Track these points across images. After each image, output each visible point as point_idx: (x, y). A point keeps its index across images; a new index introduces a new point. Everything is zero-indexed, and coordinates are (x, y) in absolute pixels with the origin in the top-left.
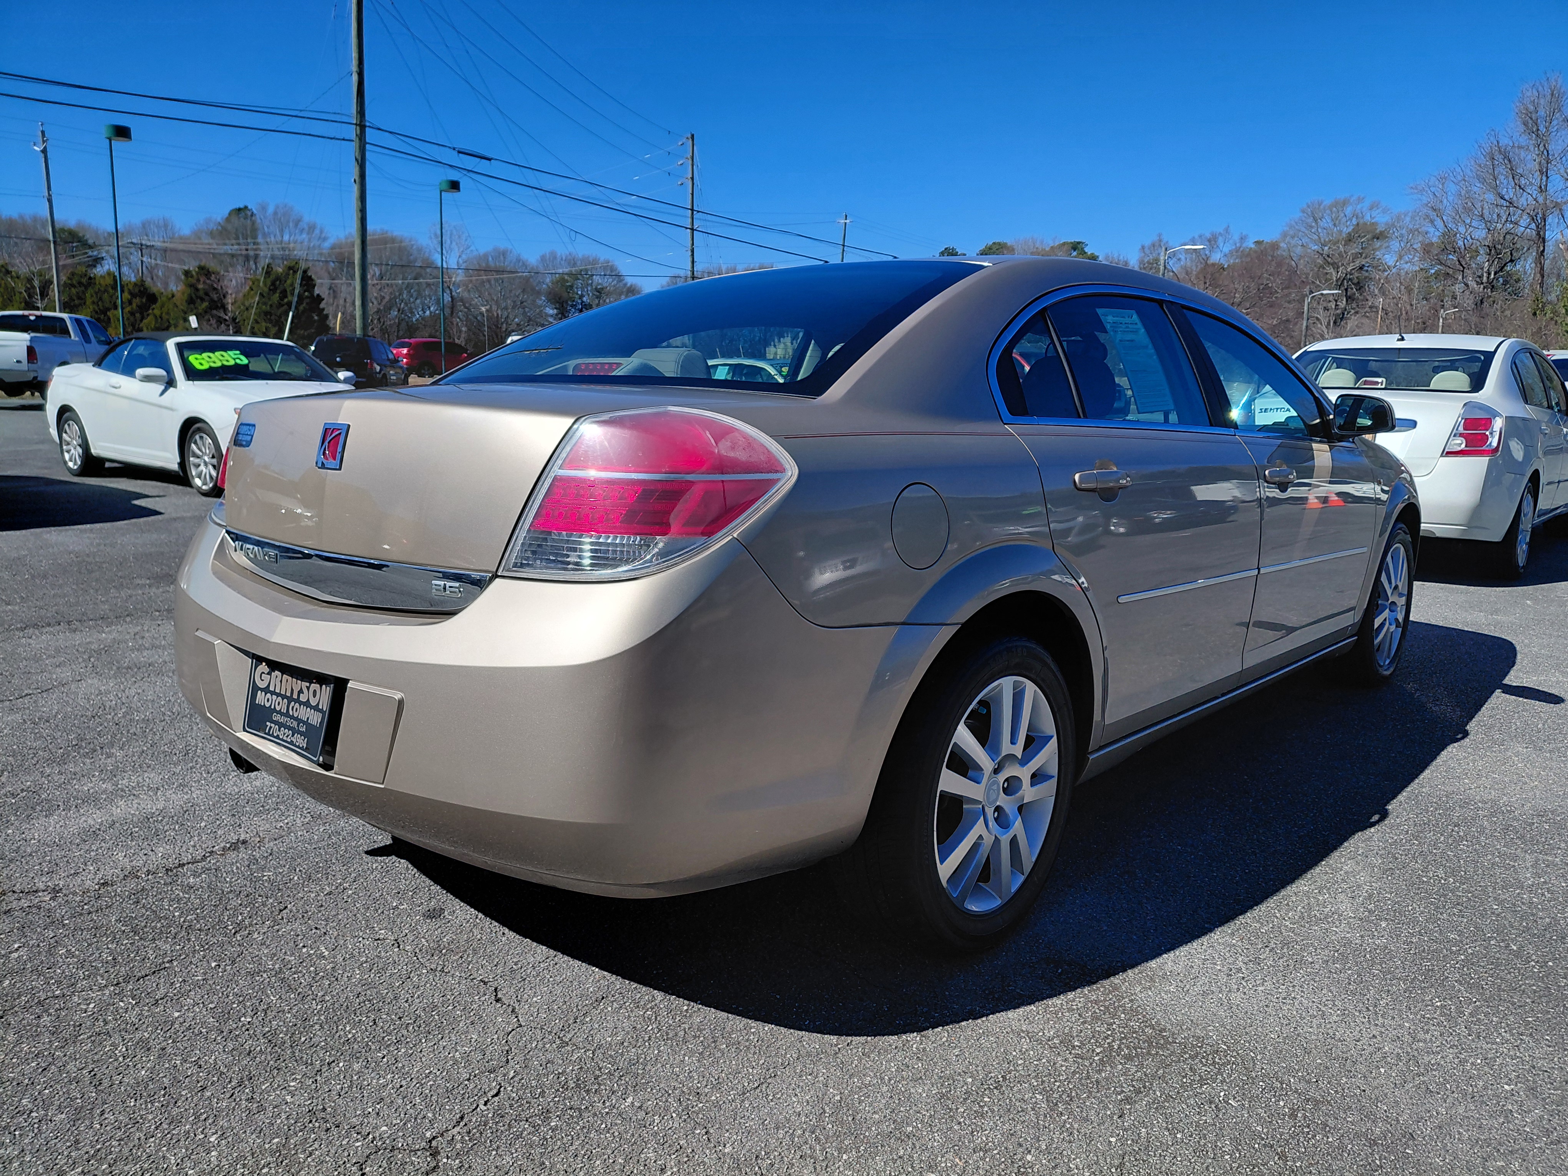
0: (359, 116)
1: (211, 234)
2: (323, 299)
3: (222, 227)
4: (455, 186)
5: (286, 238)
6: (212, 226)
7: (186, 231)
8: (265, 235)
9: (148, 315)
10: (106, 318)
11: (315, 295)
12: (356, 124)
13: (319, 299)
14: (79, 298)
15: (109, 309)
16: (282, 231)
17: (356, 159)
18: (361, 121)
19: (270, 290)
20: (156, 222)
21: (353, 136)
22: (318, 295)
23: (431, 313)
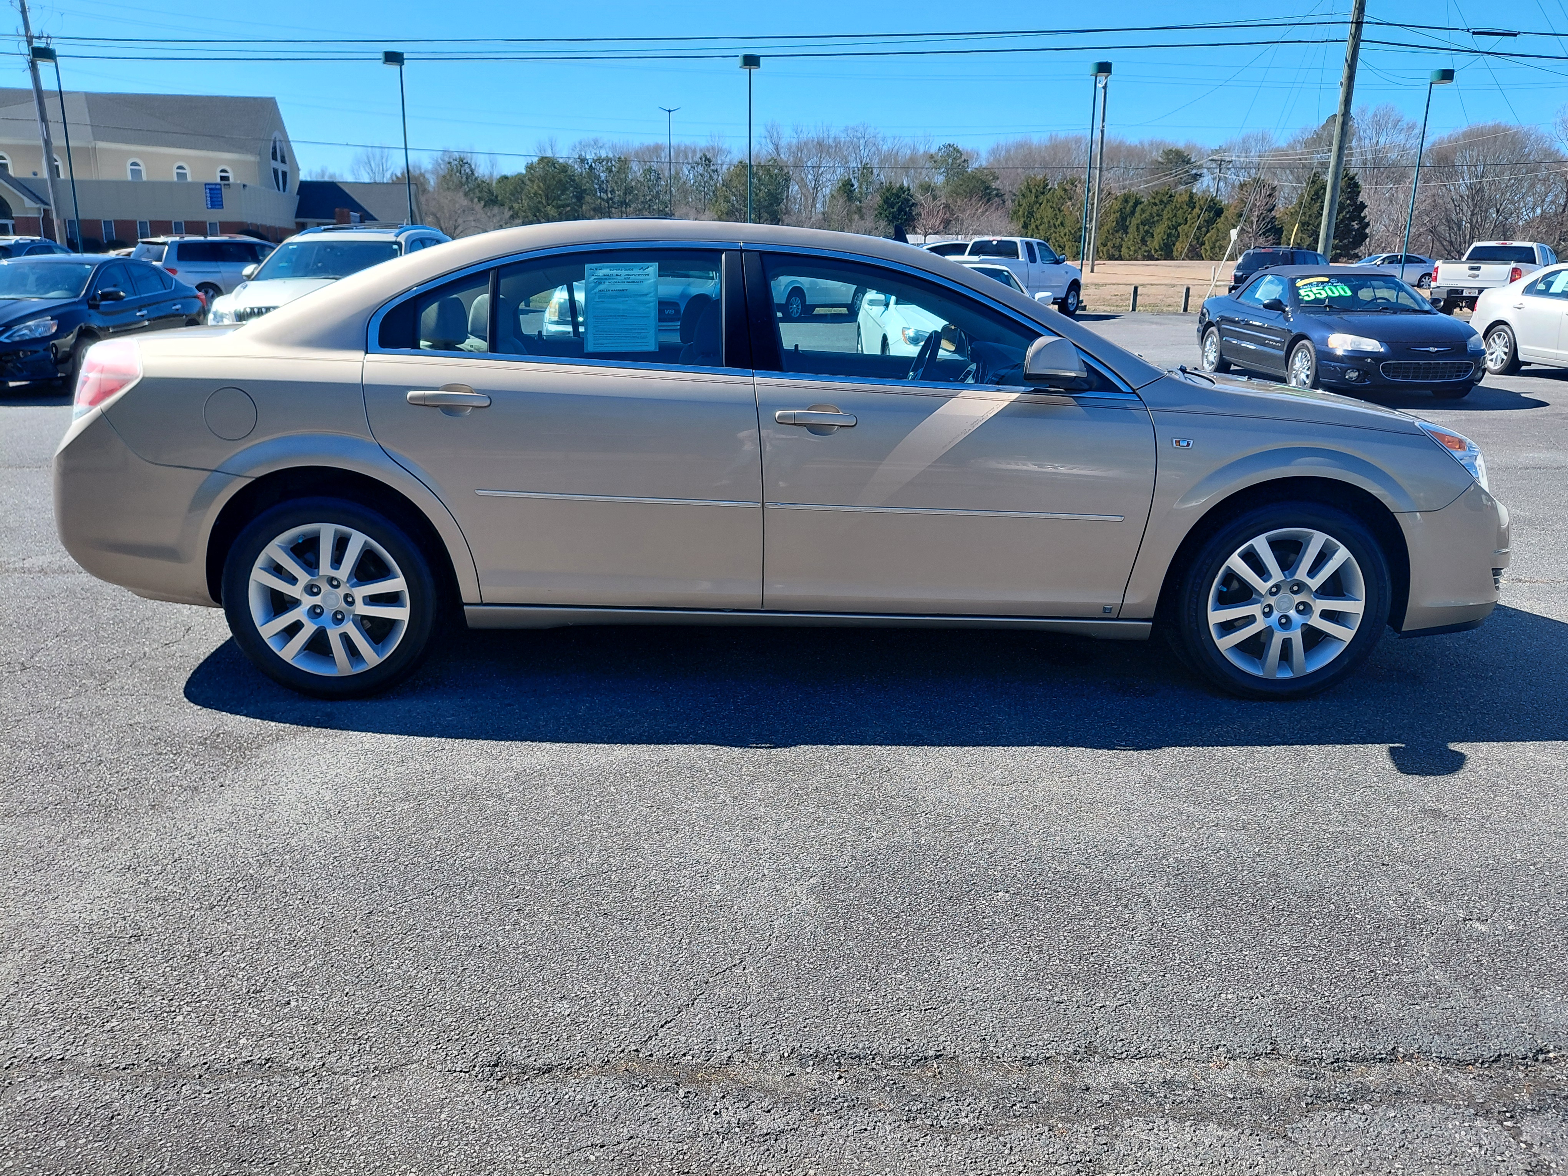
0: (1356, 13)
1: (1307, 144)
2: (1366, 206)
3: (1318, 135)
4: (1447, 75)
5: (1382, 140)
6: (1308, 135)
7: (1282, 144)
8: (1360, 139)
9: (1212, 229)
10: (1177, 233)
11: (1358, 203)
12: (1352, 22)
13: (1363, 206)
14: (1158, 215)
15: (1180, 225)
16: (1378, 134)
17: (1347, 60)
18: (1358, 18)
19: (1312, 199)
20: (1255, 136)
21: (1347, 36)
22: (1361, 202)
23: (1543, 211)
